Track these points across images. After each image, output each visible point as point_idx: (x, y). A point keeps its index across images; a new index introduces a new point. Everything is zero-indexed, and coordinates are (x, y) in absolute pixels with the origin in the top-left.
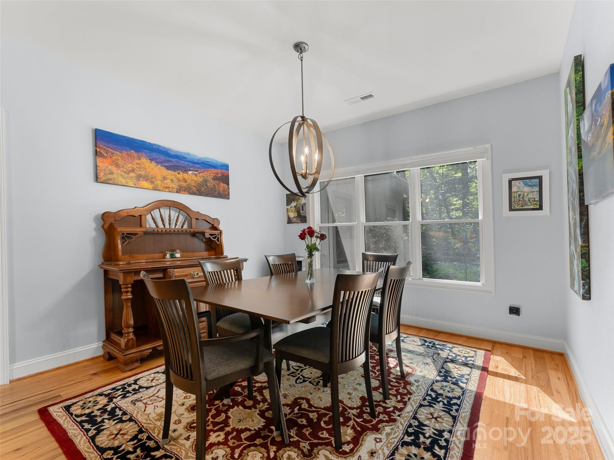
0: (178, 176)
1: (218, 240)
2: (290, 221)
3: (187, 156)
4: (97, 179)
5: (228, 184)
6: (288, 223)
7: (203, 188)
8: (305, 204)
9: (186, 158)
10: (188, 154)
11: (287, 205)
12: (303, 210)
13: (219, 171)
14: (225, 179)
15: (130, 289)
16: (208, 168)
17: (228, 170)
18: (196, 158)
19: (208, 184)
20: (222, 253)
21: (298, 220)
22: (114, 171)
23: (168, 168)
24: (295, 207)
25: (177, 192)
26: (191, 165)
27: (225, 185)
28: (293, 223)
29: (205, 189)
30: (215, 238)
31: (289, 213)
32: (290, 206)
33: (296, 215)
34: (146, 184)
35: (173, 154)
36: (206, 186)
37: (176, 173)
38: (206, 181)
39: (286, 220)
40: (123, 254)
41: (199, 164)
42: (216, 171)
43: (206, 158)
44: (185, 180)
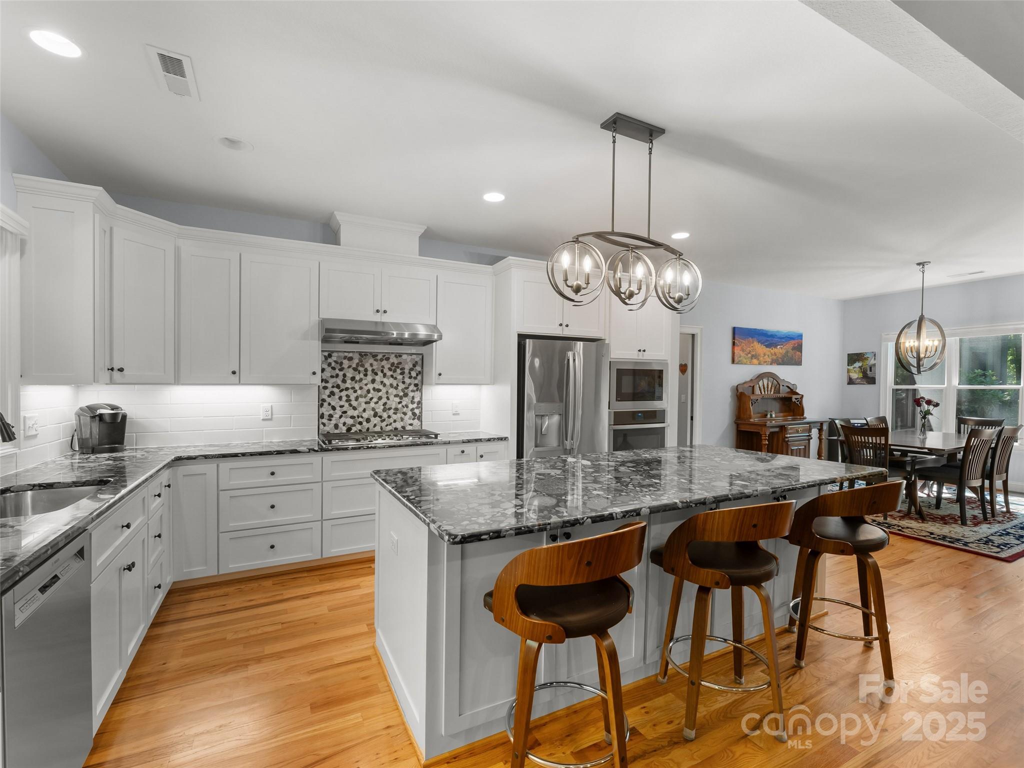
0: (772, 351)
1: (800, 403)
2: (851, 382)
3: (777, 334)
4: (733, 362)
5: (801, 352)
6: (849, 384)
7: (785, 359)
8: (874, 365)
9: (776, 335)
10: (778, 332)
11: (848, 365)
12: (871, 371)
13: (796, 341)
14: (799, 348)
15: (767, 438)
16: (789, 341)
17: (802, 339)
18: (783, 334)
19: (789, 355)
20: (803, 414)
21: (863, 381)
22: (742, 355)
23: (767, 346)
24: (860, 367)
25: (771, 364)
26: (779, 340)
27: (800, 353)
28: (857, 384)
29: (787, 359)
30: (798, 401)
31: (851, 374)
32: (852, 367)
33: (861, 375)
34: (755, 361)
35: (769, 334)
36: (788, 356)
37: (771, 349)
38: (787, 352)
39: (846, 380)
40: (753, 414)
41: (783, 338)
42: (794, 342)
43: (789, 332)
44: (775, 354)
